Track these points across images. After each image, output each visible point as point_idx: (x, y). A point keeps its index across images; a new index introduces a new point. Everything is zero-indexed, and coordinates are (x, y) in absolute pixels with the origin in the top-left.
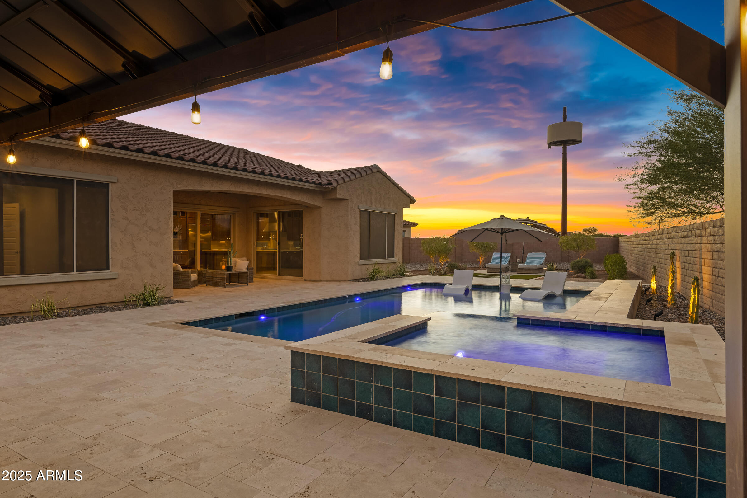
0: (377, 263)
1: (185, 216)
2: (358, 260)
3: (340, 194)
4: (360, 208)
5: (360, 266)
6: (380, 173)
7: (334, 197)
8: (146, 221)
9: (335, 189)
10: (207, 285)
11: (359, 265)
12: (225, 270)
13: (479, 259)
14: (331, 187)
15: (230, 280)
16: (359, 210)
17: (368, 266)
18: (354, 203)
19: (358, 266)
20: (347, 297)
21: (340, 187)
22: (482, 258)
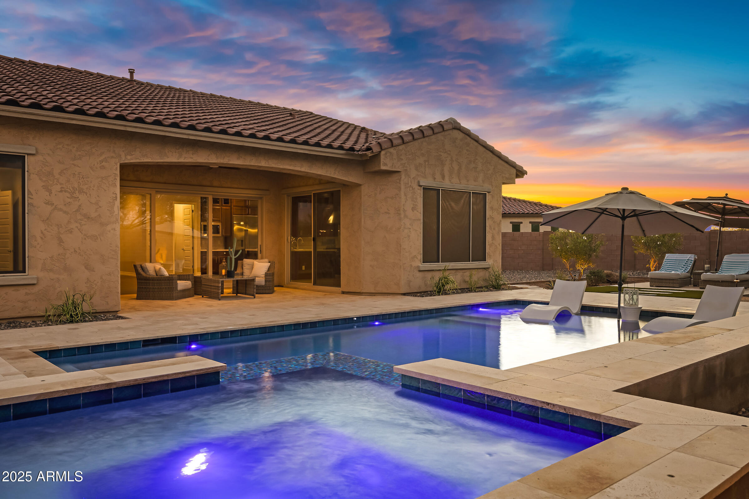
0: (446, 268)
1: (230, 205)
2: (419, 263)
3: (385, 164)
4: (421, 184)
5: (421, 273)
6: (459, 132)
7: (376, 169)
8: (80, 206)
9: (377, 156)
10: (203, 297)
11: (420, 271)
12: (225, 275)
13: (650, 265)
14: (369, 153)
15: (237, 289)
16: (419, 188)
17: (434, 273)
18: (412, 177)
19: (418, 272)
20: (355, 319)
21: (386, 154)
22: (655, 262)
